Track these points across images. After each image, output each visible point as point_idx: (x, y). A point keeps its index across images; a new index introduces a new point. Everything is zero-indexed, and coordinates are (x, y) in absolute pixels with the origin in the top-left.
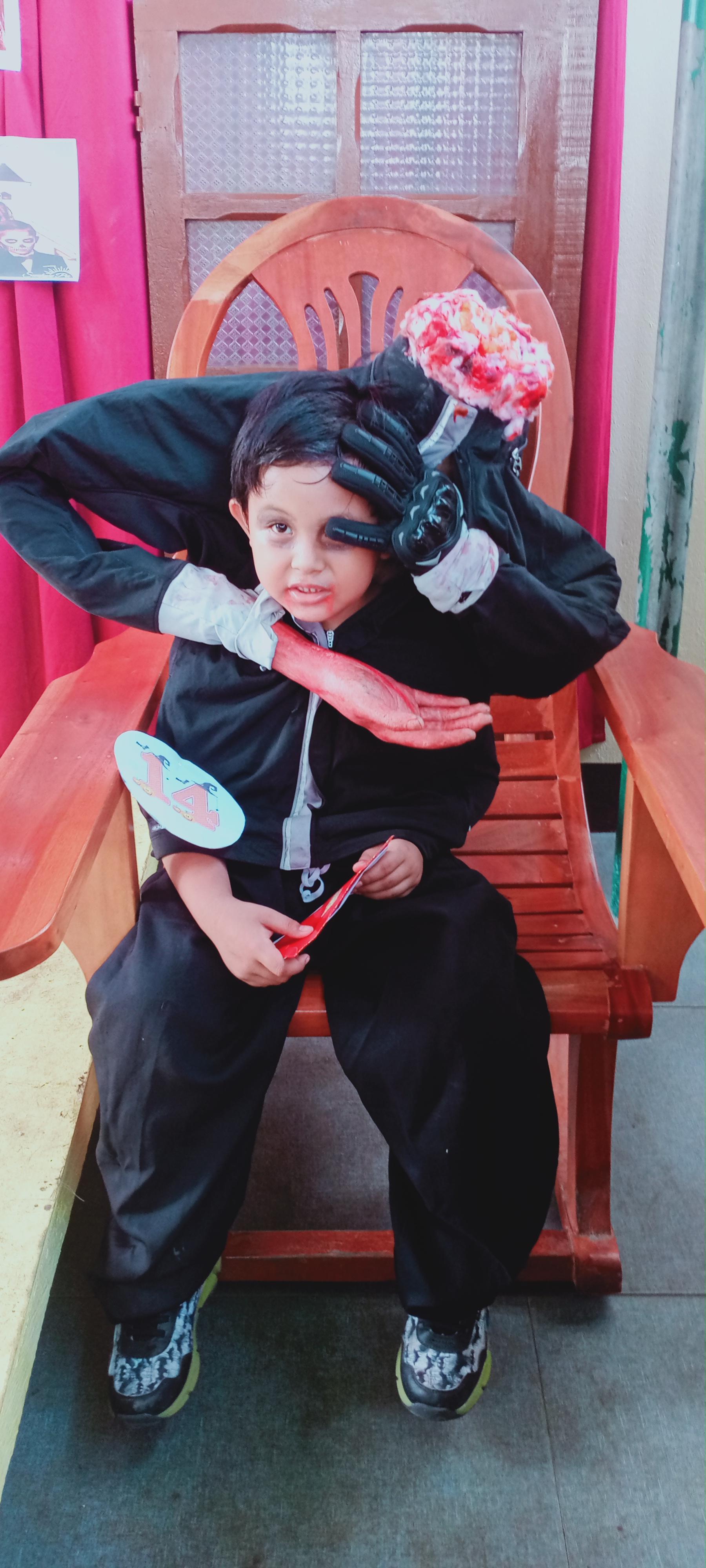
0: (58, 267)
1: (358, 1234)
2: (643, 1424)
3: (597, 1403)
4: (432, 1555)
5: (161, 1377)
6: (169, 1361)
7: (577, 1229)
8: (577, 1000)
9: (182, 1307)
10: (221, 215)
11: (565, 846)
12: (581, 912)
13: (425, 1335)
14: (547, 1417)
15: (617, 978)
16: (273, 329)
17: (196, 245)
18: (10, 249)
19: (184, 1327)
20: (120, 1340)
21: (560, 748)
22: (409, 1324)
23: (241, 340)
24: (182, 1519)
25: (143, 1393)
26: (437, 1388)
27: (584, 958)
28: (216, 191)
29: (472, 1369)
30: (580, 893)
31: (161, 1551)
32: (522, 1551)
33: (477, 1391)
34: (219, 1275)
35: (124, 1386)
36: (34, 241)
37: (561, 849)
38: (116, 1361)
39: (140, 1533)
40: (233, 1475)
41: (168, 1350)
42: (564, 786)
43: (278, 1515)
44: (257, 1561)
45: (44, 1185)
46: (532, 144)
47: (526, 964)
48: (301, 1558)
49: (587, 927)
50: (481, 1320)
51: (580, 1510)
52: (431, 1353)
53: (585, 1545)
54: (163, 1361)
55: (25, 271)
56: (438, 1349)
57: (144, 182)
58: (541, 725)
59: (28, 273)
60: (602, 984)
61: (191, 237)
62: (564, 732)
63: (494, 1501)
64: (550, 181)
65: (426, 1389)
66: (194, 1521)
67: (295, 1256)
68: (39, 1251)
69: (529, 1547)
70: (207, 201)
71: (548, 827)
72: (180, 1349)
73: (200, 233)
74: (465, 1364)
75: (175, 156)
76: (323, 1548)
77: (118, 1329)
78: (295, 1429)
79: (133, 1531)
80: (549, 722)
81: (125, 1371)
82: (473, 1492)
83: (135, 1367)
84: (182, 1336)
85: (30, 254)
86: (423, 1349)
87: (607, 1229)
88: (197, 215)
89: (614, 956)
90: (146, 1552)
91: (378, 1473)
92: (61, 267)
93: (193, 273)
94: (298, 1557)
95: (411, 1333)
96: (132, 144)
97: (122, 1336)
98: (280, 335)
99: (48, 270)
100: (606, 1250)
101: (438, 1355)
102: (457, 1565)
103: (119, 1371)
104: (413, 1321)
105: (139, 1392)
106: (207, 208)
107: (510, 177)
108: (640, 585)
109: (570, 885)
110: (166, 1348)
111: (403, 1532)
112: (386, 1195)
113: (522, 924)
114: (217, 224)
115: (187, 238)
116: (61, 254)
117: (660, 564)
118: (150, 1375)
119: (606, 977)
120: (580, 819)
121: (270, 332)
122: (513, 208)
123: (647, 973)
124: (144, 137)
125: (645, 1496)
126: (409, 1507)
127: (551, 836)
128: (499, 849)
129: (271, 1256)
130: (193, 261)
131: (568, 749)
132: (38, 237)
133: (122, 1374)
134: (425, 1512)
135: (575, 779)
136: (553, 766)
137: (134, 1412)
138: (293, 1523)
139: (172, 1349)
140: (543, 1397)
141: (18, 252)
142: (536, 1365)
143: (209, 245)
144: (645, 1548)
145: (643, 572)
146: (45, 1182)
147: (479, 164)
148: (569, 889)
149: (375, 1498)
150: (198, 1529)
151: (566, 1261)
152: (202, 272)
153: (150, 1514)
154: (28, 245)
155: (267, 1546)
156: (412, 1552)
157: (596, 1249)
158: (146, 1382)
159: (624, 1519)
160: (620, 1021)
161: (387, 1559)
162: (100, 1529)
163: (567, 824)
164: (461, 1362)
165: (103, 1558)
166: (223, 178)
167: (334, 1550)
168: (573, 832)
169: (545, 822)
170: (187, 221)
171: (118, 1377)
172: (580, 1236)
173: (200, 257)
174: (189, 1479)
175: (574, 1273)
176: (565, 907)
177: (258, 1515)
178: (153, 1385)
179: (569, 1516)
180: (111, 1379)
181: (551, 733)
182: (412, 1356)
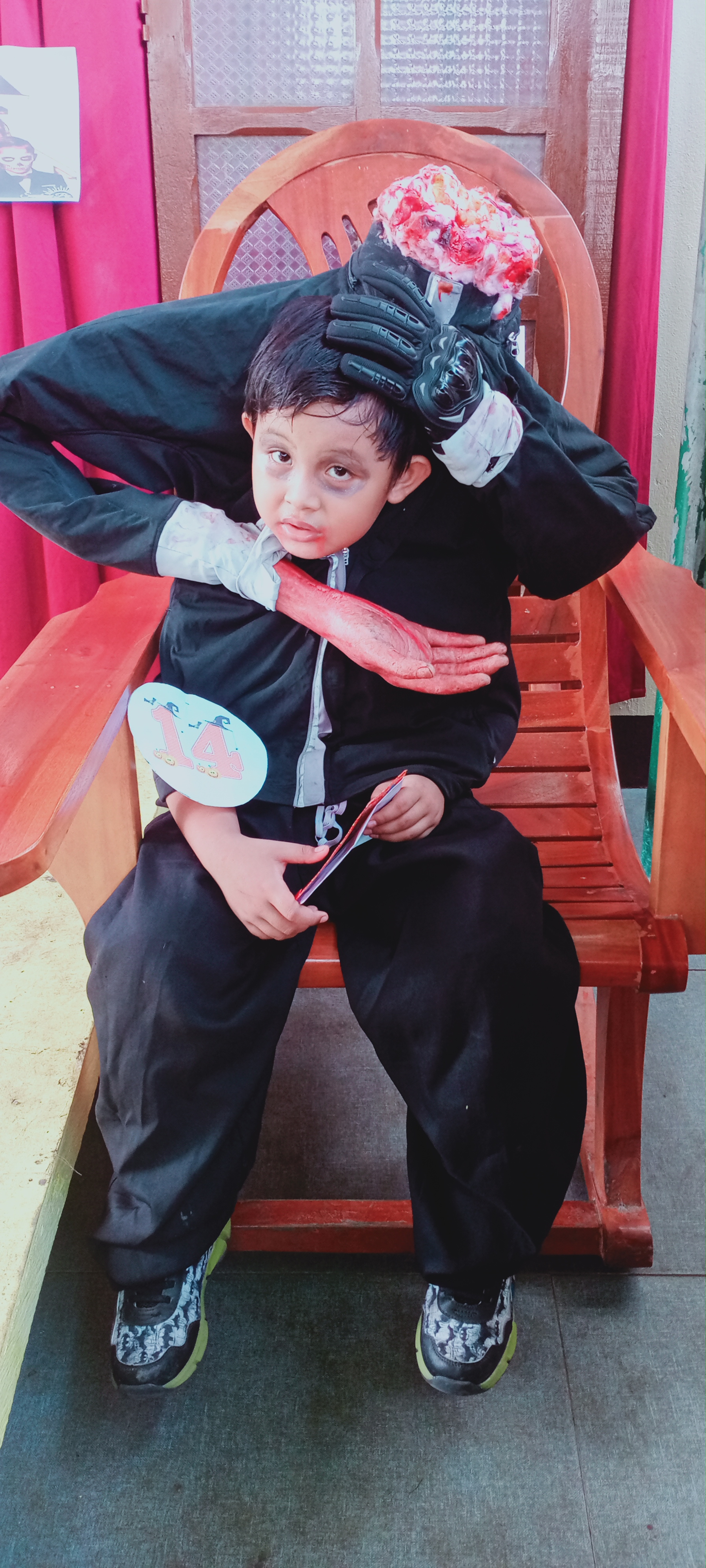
0: (58, 186)
1: (372, 1204)
2: (675, 1415)
3: (625, 1391)
4: (449, 1554)
5: (166, 1345)
6: (174, 1329)
7: (605, 1200)
8: (606, 949)
9: (188, 1272)
10: (233, 130)
11: (594, 799)
12: (610, 865)
13: (447, 1305)
14: (572, 1405)
15: (650, 927)
16: (288, 253)
17: (206, 163)
18: (7, 168)
19: (191, 1293)
20: (123, 1307)
21: (589, 697)
22: (430, 1292)
23: (254, 265)
24: (183, 1511)
25: (146, 1363)
26: (460, 1360)
27: (616, 908)
28: (227, 104)
29: (496, 1341)
30: (609, 846)
31: (162, 1546)
32: (545, 1551)
33: (502, 1364)
34: (229, 1242)
35: (127, 1355)
36: (33, 159)
37: (590, 801)
38: (119, 1329)
39: (139, 1526)
40: (239, 1465)
41: (173, 1317)
42: (592, 738)
43: (285, 1508)
44: (262, 1558)
45: (39, 1158)
46: (564, 52)
47: (555, 913)
48: (309, 1555)
49: (618, 880)
50: (506, 1290)
51: (607, 1507)
52: (453, 1323)
53: (612, 1544)
54: (168, 1329)
55: (21, 190)
56: (461, 1319)
57: (151, 95)
58: (568, 674)
59: (26, 194)
60: (633, 934)
61: (200, 154)
62: (593, 681)
63: (516, 1497)
64: (583, 91)
65: (449, 1362)
66: (196, 1514)
67: (306, 1225)
68: (32, 1229)
69: (553, 1547)
70: (218, 115)
71: (576, 779)
72: (186, 1316)
73: (210, 150)
74: (490, 1336)
75: (184, 67)
76: (333, 1545)
77: (121, 1296)
78: (305, 1416)
79: (132, 1523)
80: (577, 671)
81: (128, 1339)
82: (494, 1486)
83: (138, 1335)
84: (189, 1303)
85: (28, 173)
86: (444, 1319)
87: (638, 1201)
88: (208, 130)
89: (646, 906)
90: (145, 1547)
91: (392, 1464)
92: (61, 187)
93: (203, 193)
94: (306, 1554)
95: (432, 1303)
96: (139, 52)
97: (125, 1303)
98: (295, 259)
99: (47, 190)
100: (636, 1222)
101: (460, 1326)
102: (476, 1566)
103: (121, 1339)
104: (434, 1290)
105: (142, 1361)
106: (216, 123)
107: (540, 87)
108: (676, 524)
109: (598, 838)
110: (171, 1315)
111: (418, 1529)
112: (404, 1167)
113: (549, 877)
114: (228, 139)
115: (197, 155)
116: (60, 173)
117: (697, 502)
118: (155, 1344)
119: (638, 927)
120: (609, 771)
121: (285, 256)
122: (545, 119)
123: (682, 922)
124: (150, 47)
125: (677, 1493)
126: (425, 1502)
127: (578, 788)
128: (523, 802)
129: (282, 1225)
130: (201, 179)
131: (597, 699)
132: (36, 155)
133: (125, 1342)
134: (442, 1507)
135: (604, 730)
136: (581, 716)
137: (138, 1383)
138: (301, 1518)
139: (178, 1316)
140: (569, 1384)
141: (15, 171)
142: (561, 1350)
143: (220, 163)
144: (677, 1549)
145: (680, 511)
146: (41, 1155)
147: (507, 74)
148: (598, 842)
149: (389, 1491)
150: (200, 1523)
151: (593, 1234)
152: (212, 192)
153: (150, 1506)
154: (26, 164)
155: (274, 1542)
156: (428, 1551)
157: (625, 1221)
158: (150, 1351)
159: (654, 1517)
160: (653, 972)
161: (400, 1557)
162: (97, 1522)
163: (595, 777)
164: (485, 1333)
165: (99, 1554)
166: (235, 90)
167: (344, 1548)
168: (602, 785)
169: (573, 774)
170: (196, 136)
171: (121, 1346)
172: (608, 1207)
173: (210, 176)
174: (191, 1468)
175: (601, 1247)
176: (593, 860)
177: (264, 1508)
178: (158, 1353)
179: (595, 1512)
180: (114, 1349)
181: (579, 681)
182: (432, 1326)
